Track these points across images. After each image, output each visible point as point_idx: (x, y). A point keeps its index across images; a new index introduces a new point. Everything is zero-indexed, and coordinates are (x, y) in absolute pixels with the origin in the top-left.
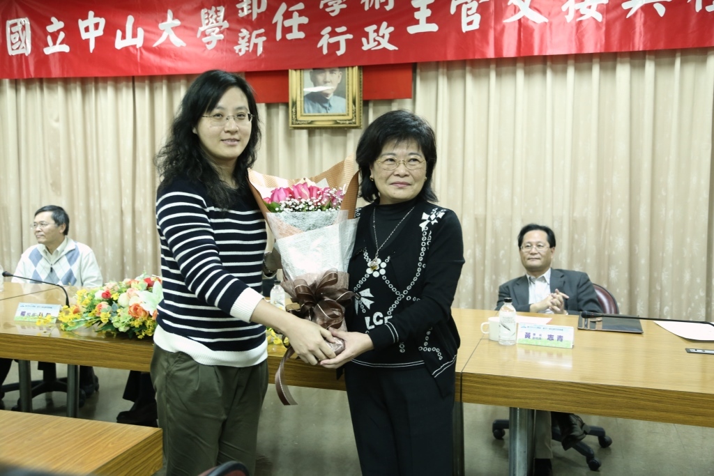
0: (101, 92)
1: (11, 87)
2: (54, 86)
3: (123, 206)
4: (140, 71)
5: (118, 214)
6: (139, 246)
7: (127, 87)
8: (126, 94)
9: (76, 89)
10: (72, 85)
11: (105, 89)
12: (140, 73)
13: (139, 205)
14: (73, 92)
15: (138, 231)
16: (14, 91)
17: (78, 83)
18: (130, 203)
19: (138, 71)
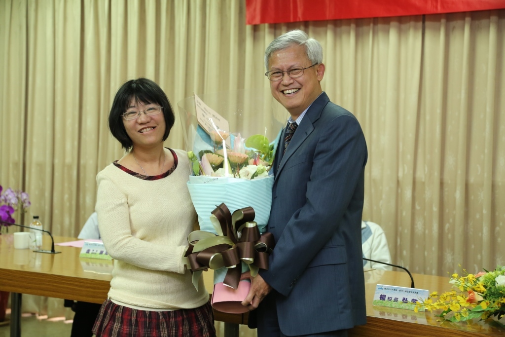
0: (381, 36)
1: (270, 33)
2: (321, 29)
3: (400, 174)
4: (439, 7)
5: (394, 185)
6: (419, 225)
7: (416, 28)
8: (413, 39)
9: (349, 33)
10: (344, 28)
11: (388, 32)
12: (440, 10)
13: (421, 174)
14: (344, 37)
15: (418, 207)
16: (272, 37)
17: (353, 26)
18: (411, 172)
19: (436, 8)
